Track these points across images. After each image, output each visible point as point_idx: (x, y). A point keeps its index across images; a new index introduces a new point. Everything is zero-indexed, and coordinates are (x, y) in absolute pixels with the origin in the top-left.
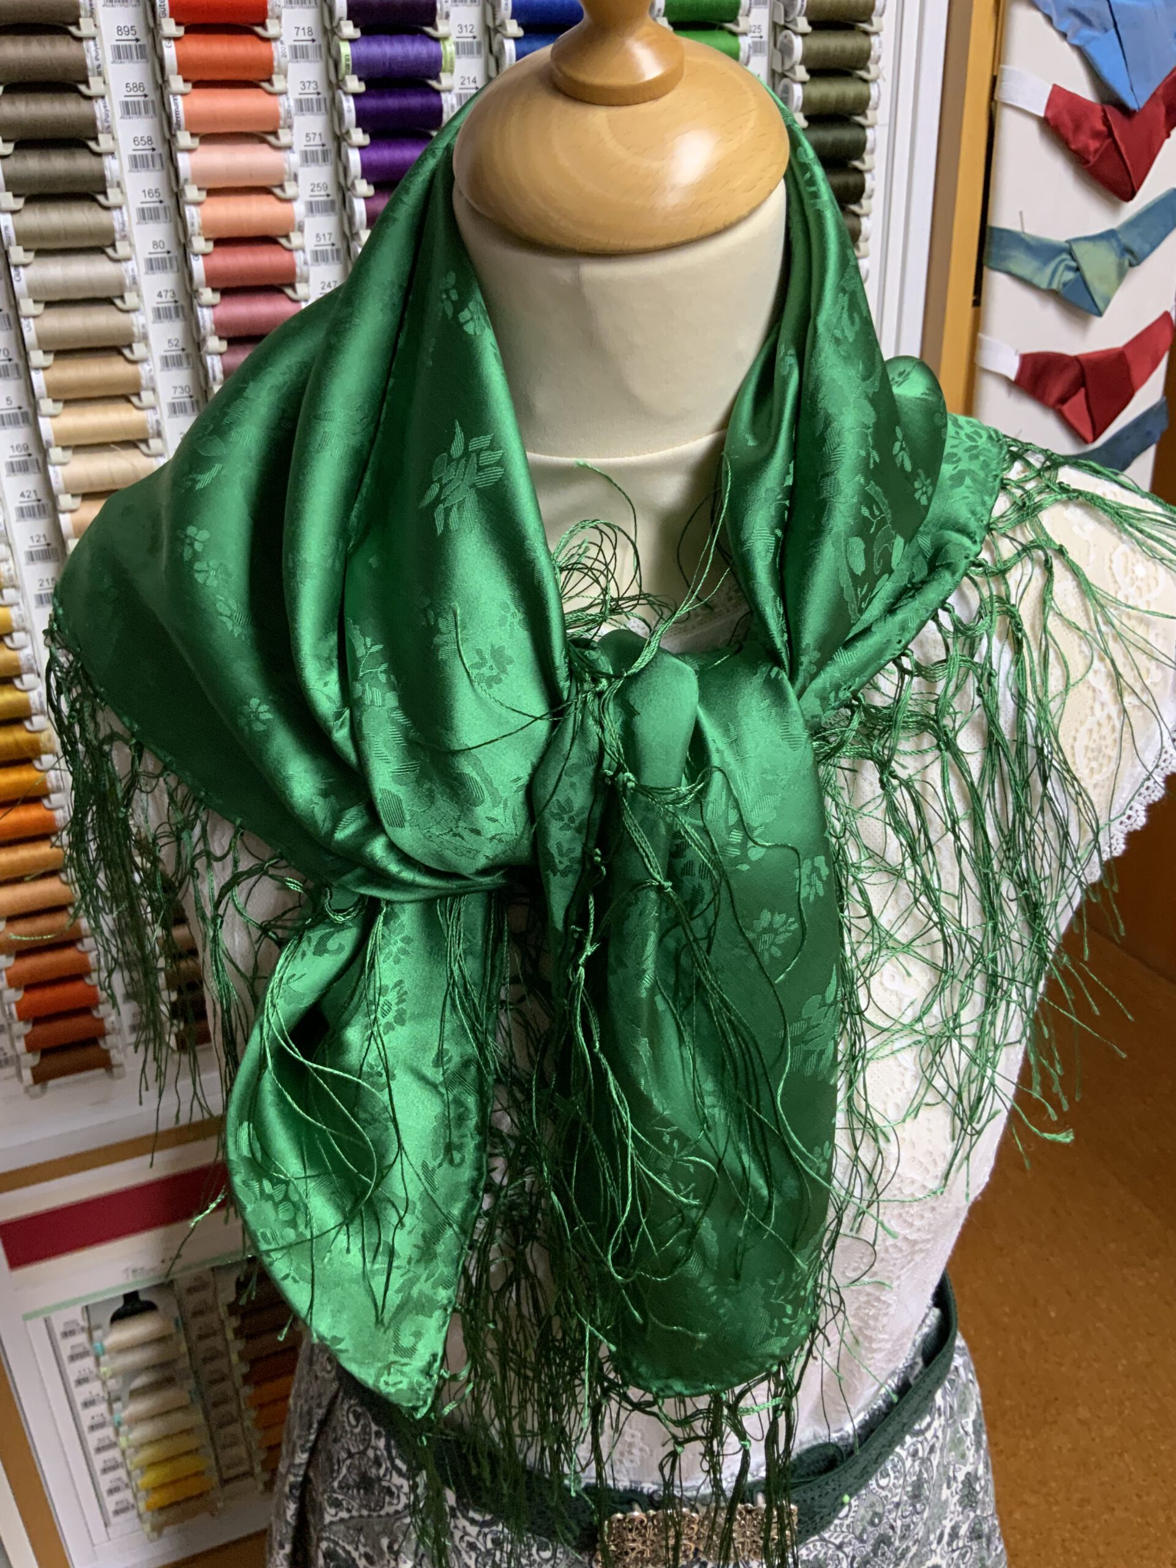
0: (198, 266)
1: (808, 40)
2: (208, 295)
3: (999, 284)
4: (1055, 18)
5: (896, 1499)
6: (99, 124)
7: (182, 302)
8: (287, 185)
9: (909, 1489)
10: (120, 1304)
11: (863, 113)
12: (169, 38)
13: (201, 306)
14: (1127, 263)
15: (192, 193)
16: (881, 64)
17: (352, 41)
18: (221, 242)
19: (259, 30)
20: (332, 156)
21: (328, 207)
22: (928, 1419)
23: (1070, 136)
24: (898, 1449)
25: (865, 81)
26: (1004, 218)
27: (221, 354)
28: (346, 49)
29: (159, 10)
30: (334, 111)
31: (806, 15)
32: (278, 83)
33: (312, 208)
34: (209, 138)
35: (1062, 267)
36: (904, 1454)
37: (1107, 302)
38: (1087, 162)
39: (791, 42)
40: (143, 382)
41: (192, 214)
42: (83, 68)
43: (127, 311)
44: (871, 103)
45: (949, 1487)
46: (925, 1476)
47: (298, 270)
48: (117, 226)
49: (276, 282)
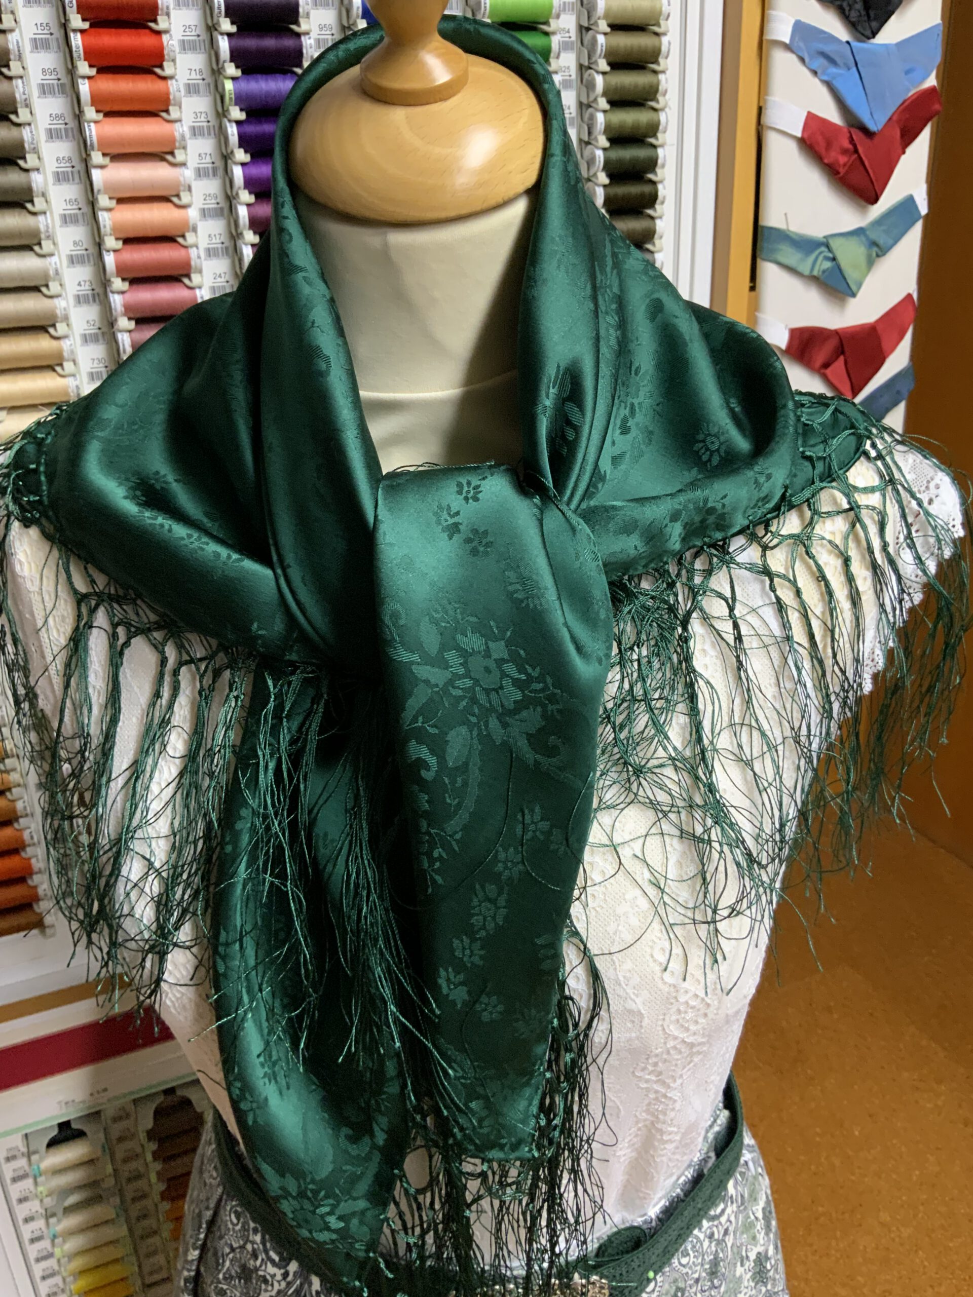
0: (110, 260)
1: (608, 77)
2: (118, 284)
3: (770, 272)
4: (807, 60)
5: (696, 1276)
6: (26, 146)
7: (99, 290)
8: (182, 194)
9: (707, 1266)
10: (55, 1132)
11: (654, 135)
12: (83, 77)
13: (113, 292)
14: (874, 254)
15: (104, 201)
16: (667, 96)
17: (234, 79)
18: (128, 241)
19: (158, 70)
20: (221, 172)
21: (217, 213)
22: (722, 1206)
23: (823, 152)
24: (696, 1232)
25: (655, 110)
26: (773, 219)
27: (130, 331)
28: (229, 86)
29: (75, 55)
30: (221, 135)
31: (605, 57)
32: (174, 113)
33: (204, 213)
34: (117, 158)
35: (821, 258)
36: (701, 1236)
37: (859, 285)
38: (838, 173)
39: (594, 79)
40: (65, 354)
41: (104, 218)
42: (13, 101)
43: (51, 297)
44: (661, 128)
45: (742, 1265)
46: (721, 1255)
47: (193, 263)
48: (42, 228)
49: (174, 273)
